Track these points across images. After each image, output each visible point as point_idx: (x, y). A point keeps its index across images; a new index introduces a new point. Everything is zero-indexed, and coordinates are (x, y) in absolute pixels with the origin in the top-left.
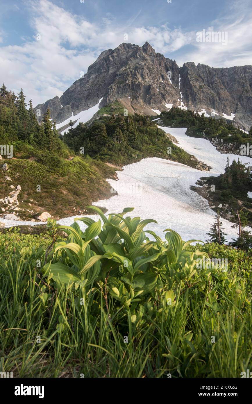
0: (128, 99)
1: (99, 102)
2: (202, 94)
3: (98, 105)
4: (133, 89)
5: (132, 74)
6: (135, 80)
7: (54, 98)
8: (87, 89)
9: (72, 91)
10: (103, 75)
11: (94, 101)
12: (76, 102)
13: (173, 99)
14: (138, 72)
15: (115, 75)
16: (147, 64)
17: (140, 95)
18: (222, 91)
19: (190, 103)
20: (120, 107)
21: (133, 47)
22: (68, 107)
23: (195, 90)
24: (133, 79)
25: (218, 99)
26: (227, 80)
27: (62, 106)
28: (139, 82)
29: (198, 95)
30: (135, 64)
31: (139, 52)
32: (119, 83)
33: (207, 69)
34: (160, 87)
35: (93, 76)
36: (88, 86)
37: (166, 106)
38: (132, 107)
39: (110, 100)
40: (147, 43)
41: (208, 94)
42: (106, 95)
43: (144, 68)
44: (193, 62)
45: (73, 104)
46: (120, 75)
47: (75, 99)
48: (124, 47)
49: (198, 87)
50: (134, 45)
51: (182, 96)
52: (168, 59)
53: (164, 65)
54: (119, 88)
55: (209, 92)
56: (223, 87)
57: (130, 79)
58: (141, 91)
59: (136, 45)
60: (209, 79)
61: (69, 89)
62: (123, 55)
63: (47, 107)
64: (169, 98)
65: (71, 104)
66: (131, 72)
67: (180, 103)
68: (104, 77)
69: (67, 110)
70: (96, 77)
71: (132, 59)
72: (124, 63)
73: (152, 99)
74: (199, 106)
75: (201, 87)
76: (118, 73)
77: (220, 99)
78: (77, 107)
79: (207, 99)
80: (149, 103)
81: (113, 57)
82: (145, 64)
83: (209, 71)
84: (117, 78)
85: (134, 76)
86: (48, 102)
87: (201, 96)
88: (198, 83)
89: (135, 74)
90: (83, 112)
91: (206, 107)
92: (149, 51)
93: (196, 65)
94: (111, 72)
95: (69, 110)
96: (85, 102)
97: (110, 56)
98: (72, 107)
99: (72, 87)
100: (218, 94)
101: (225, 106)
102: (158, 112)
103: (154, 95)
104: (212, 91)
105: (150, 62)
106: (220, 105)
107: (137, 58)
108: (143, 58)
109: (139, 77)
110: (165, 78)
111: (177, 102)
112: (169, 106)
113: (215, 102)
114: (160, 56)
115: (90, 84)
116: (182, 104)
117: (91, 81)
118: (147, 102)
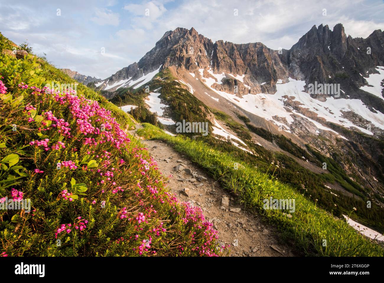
0: (175, 66)
1: (160, 67)
2: (224, 62)
3: (159, 69)
4: (180, 60)
5: (180, 50)
6: (182, 54)
7: (134, 64)
8: (153, 58)
9: (145, 59)
10: (164, 49)
11: (157, 67)
12: (146, 67)
13: (205, 66)
14: (184, 49)
15: (170, 50)
16: (190, 43)
17: (183, 64)
18: (238, 60)
19: (216, 68)
20: (169, 72)
21: (184, 30)
22: (141, 70)
23: (220, 60)
24: (180, 53)
25: (234, 65)
26: (243, 52)
27: (138, 69)
28: (184, 55)
29: (221, 63)
30: (183, 43)
31: (187, 34)
32: (172, 56)
33: (231, 45)
34: (197, 58)
35: (158, 50)
36: (154, 56)
37: (199, 70)
38: (177, 72)
39: (165, 67)
40: (192, 28)
41: (227, 62)
42: (163, 63)
43: (188, 45)
44: (222, 41)
45: (144, 68)
46: (173, 50)
47: (146, 64)
48: (179, 30)
49: (222, 58)
50: (185, 29)
51: (212, 63)
52: (207, 38)
53: (203, 42)
54: (171, 59)
55: (229, 61)
56: (239, 57)
57: (179, 53)
58: (184, 61)
59: (186, 29)
60: (231, 52)
61: (143, 58)
62: (177, 36)
63: (129, 69)
64: (202, 65)
65: (143, 68)
66: (180, 48)
67: (209, 68)
68: (164, 50)
69: (140, 72)
70: (160, 51)
71: (182, 39)
72: (177, 42)
73: (190, 67)
74: (220, 70)
75: (224, 58)
76: (172, 49)
77: (235, 65)
78: (147, 70)
79: (227, 66)
80: (188, 69)
81: (171, 37)
82: (189, 43)
83: (232, 46)
84: (171, 52)
85: (181, 51)
86: (129, 66)
87: (222, 64)
88: (222, 55)
89: (182, 50)
90: (150, 74)
91: (226, 71)
92: (193, 34)
93: (224, 42)
94: (168, 47)
95: (141, 72)
96: (152, 67)
97: (169, 37)
98: (144, 70)
99: (145, 56)
100: (235, 62)
101: (239, 70)
102: (193, 75)
103: (191, 64)
104: (231, 60)
105: (193, 41)
106: (235, 69)
107: (185, 38)
108: (188, 39)
109: (184, 51)
110: (202, 51)
111: (207, 68)
112: (201, 71)
113: (232, 67)
114: (201, 36)
115: (155, 55)
116: (211, 69)
117: (156, 53)
118: (187, 68)
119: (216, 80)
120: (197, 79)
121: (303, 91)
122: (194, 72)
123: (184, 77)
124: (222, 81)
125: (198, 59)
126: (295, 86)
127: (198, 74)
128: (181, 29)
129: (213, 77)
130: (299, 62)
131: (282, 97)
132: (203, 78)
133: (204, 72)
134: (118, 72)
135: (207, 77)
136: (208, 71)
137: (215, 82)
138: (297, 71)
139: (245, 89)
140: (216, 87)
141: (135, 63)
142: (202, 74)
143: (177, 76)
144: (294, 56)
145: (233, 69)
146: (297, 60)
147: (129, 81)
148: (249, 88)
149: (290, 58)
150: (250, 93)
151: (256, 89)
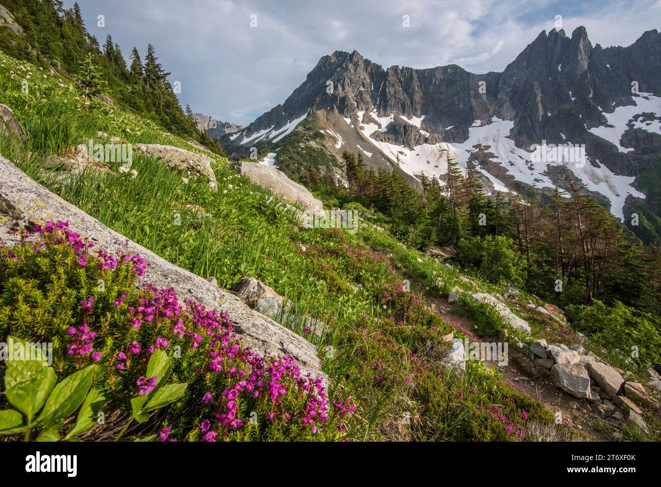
0: (326, 110)
1: (308, 112)
2: (394, 100)
3: (306, 114)
4: (332, 101)
8: (301, 99)
10: (315, 85)
11: (305, 111)
12: (292, 110)
13: (367, 106)
14: (340, 83)
17: (336, 106)
18: (417, 94)
19: (382, 109)
20: (315, 119)
21: (343, 54)
22: (286, 116)
23: (389, 96)
25: (409, 103)
26: (426, 82)
27: (283, 113)
28: (338, 93)
29: (390, 101)
30: (339, 75)
31: (346, 61)
33: (410, 72)
36: (302, 95)
37: (358, 114)
38: (327, 118)
40: (355, 50)
41: (399, 99)
42: (312, 106)
43: (346, 78)
44: (398, 66)
45: (290, 112)
48: (336, 55)
49: (392, 93)
50: (345, 53)
51: (378, 102)
52: (375, 64)
53: (370, 71)
55: (402, 97)
56: (420, 90)
58: (338, 102)
59: (347, 52)
60: (408, 83)
63: (271, 115)
64: (363, 106)
67: (373, 109)
68: (315, 87)
70: (310, 87)
71: (338, 69)
73: (345, 109)
74: (388, 112)
75: (395, 93)
77: (412, 103)
78: (292, 115)
79: (399, 104)
80: (343, 113)
82: (347, 75)
83: (411, 74)
86: (272, 110)
87: (392, 102)
88: (394, 89)
90: (295, 121)
91: (396, 112)
92: (355, 59)
93: (400, 68)
95: (286, 118)
97: (323, 66)
98: (289, 115)
100: (412, 99)
101: (416, 109)
102: (348, 121)
103: (347, 105)
104: (406, 96)
105: (353, 71)
106: (411, 109)
107: (343, 68)
108: (347, 69)
109: (340, 88)
110: (366, 85)
111: (370, 109)
112: (360, 114)
113: (406, 106)
114: (367, 62)
115: (304, 93)
116: (375, 110)
117: (306, 90)
118: (341, 111)
119: (380, 126)
120: (353, 126)
121: (507, 137)
122: (351, 117)
123: (334, 125)
124: (387, 127)
125: (359, 97)
126: (499, 130)
127: (355, 120)
128: (340, 53)
129: (376, 123)
130: (510, 91)
131: (473, 146)
132: (362, 125)
133: (364, 116)
134: (257, 119)
135: (367, 123)
136: (371, 114)
137: (377, 129)
138: (507, 105)
139: (420, 136)
140: (377, 136)
141: (280, 105)
142: (360, 119)
143: (325, 124)
144: (505, 83)
145: (407, 109)
146: (508, 90)
147: (271, 131)
148: (428, 135)
149: (499, 86)
150: (426, 143)
151: (437, 137)
